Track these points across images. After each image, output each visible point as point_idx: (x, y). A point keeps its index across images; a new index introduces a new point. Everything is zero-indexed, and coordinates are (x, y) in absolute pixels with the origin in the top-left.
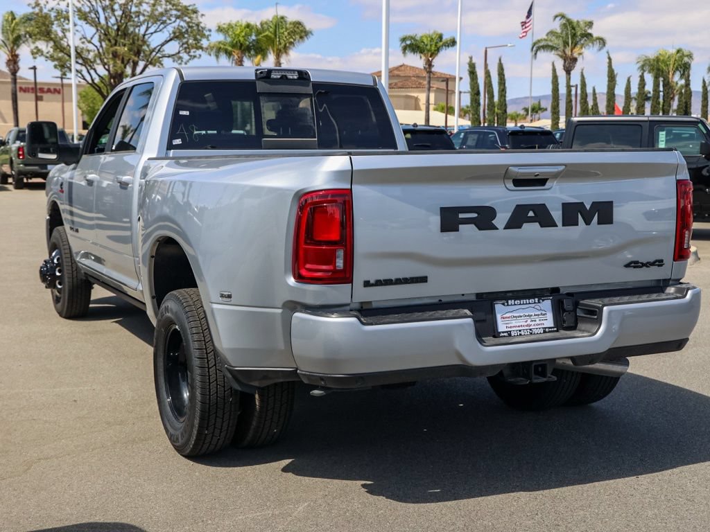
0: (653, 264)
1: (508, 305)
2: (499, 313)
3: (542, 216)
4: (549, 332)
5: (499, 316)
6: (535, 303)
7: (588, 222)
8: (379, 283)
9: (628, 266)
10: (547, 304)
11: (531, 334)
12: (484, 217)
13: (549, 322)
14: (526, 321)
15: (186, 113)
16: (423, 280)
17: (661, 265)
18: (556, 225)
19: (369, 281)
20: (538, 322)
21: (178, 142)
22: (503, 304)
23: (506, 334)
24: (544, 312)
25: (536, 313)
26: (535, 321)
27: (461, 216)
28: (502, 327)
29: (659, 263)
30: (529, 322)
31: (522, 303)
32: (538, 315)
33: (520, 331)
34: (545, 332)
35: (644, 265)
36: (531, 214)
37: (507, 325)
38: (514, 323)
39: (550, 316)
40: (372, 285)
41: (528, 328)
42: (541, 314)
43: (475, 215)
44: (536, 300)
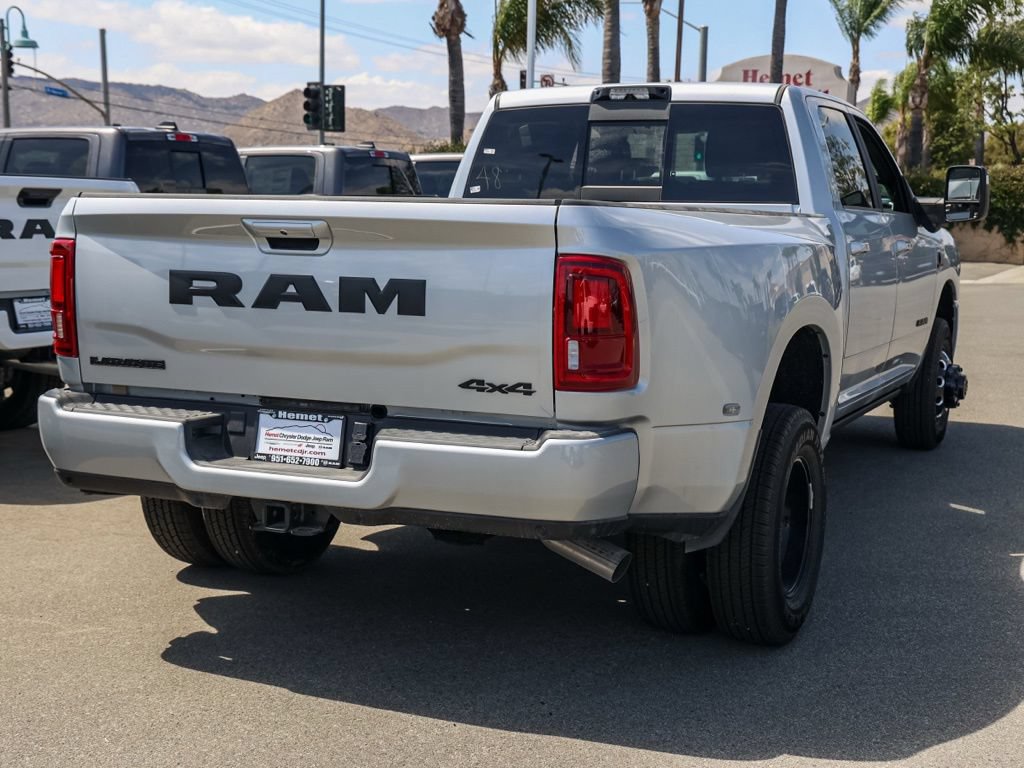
0: (513, 389)
1: (277, 417)
2: (265, 426)
3: (309, 295)
4: (328, 466)
5: (263, 431)
6: (317, 421)
7: (381, 308)
8: (107, 362)
9: (466, 385)
10: (336, 425)
11: (300, 464)
12: (226, 290)
13: (333, 453)
14: (300, 445)
15: (490, 151)
16: (160, 365)
17: (530, 393)
18: (328, 309)
19: (96, 358)
20: (317, 449)
21: (476, 189)
22: (271, 415)
23: (264, 458)
24: (329, 437)
25: (317, 436)
26: (313, 447)
27: (197, 284)
28: (263, 447)
29: (527, 389)
30: (304, 448)
31: (298, 417)
32: (319, 439)
33: (285, 457)
34: (321, 465)
35: (495, 388)
36: (291, 289)
37: (273, 446)
38: (282, 444)
39: (336, 443)
40: (99, 363)
41: (300, 455)
42: (325, 439)
43: (212, 285)
44: (320, 417)
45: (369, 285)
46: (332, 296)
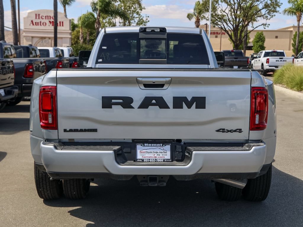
0: (235, 131)
1: (144, 146)
2: (139, 149)
3: (161, 103)
4: (167, 161)
5: (138, 151)
6: (160, 146)
7: (189, 106)
8: (71, 131)
9: (218, 131)
10: (168, 147)
11: (156, 161)
12: (127, 103)
13: (168, 156)
14: (154, 155)
15: (105, 48)
16: (95, 130)
17: (241, 132)
18: (168, 108)
19: (66, 130)
20: (161, 156)
21: (100, 60)
22: (142, 145)
23: (141, 160)
24: (165, 151)
25: (161, 151)
26: (160, 155)
27: (113, 101)
28: (139, 156)
29: (240, 131)
30: (156, 155)
31: (152, 145)
32: (162, 152)
33: (149, 159)
34: (164, 161)
35: (228, 131)
36: (154, 101)
37: (143, 156)
38: (147, 155)
39: (169, 153)
40: (68, 131)
41: (155, 158)
42: (164, 152)
43: (121, 101)
44: (161, 145)
45: (184, 99)
46: (170, 103)
